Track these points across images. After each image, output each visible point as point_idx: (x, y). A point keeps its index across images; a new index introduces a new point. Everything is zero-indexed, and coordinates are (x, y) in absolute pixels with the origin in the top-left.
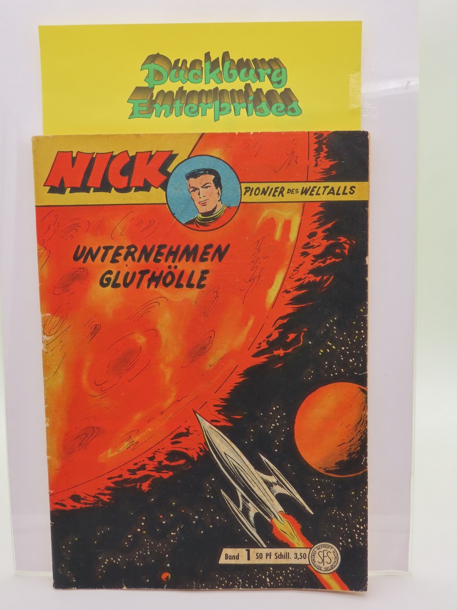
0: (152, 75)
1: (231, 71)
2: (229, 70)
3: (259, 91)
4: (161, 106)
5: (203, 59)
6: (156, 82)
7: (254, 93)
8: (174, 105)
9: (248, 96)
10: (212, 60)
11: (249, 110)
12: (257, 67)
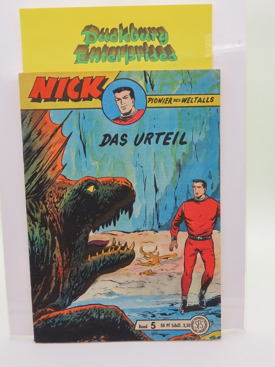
0: (88, 38)
1: (135, 35)
2: (134, 34)
3: (152, 46)
4: (93, 56)
5: (118, 28)
6: (90, 42)
7: (149, 48)
8: (101, 56)
9: (145, 50)
10: (124, 28)
11: (146, 58)
12: (150, 32)
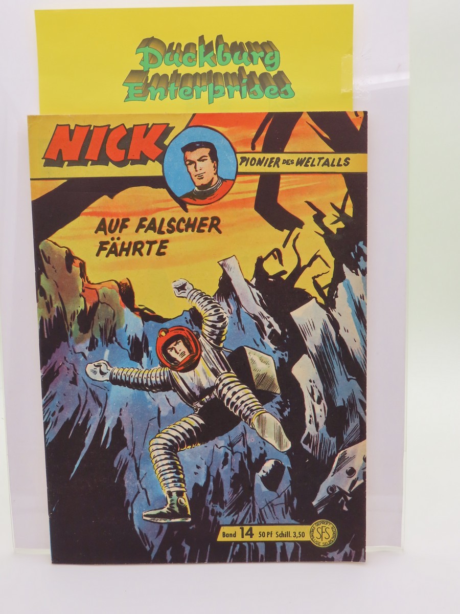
0: (147, 58)
1: (225, 55)
2: (223, 53)
3: (253, 73)
4: (156, 89)
5: (197, 43)
6: (151, 66)
7: (248, 76)
8: (169, 88)
9: (242, 79)
10: (206, 44)
11: (243, 93)
12: (250, 50)
